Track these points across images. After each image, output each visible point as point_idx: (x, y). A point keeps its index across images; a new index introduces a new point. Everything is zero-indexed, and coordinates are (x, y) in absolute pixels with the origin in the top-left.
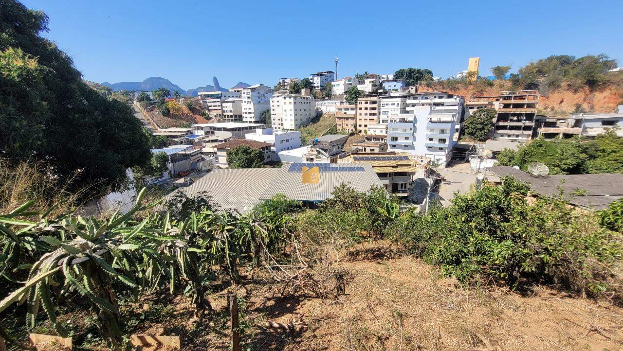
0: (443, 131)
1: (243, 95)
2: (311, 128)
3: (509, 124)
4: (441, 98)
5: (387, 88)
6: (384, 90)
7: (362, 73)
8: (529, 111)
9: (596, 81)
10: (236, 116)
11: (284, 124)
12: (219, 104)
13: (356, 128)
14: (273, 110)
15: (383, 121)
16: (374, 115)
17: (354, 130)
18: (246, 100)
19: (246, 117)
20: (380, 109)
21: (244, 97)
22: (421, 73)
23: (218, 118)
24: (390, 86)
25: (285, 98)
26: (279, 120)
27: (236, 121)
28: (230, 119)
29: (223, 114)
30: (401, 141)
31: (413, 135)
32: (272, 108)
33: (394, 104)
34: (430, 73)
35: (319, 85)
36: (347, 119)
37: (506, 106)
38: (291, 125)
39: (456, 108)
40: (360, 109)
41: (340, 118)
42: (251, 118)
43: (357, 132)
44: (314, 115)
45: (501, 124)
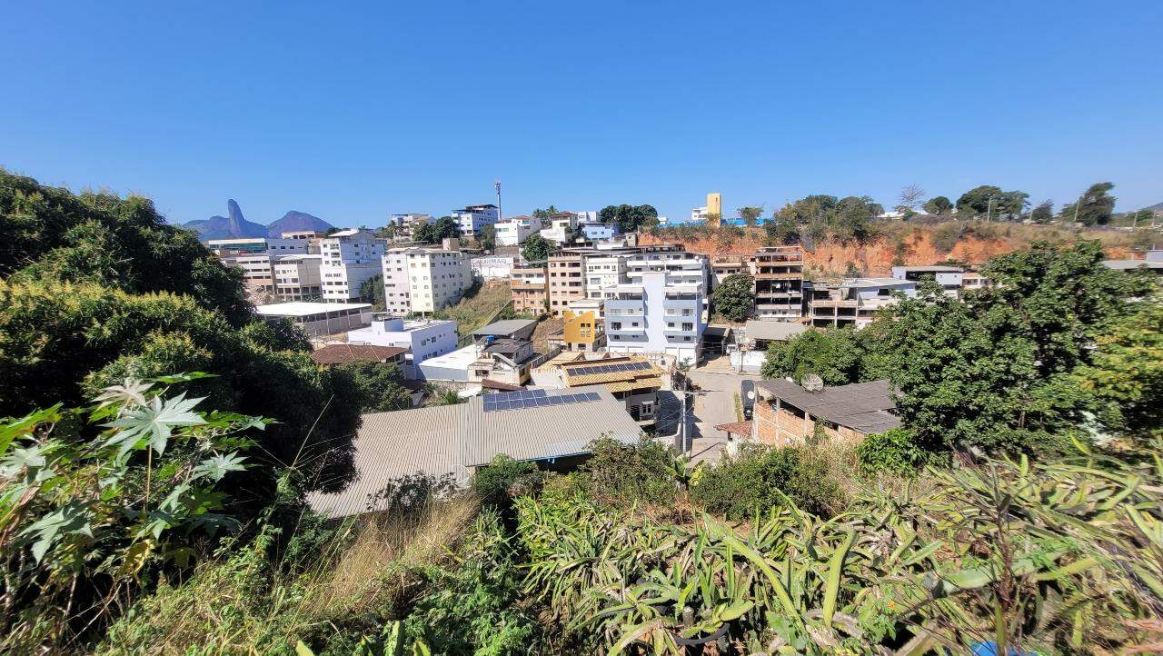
0: (686, 312)
1: (323, 250)
2: (465, 307)
3: (771, 295)
4: (676, 257)
5: (590, 236)
6: (586, 239)
7: (545, 207)
8: (794, 276)
9: (865, 231)
10: (305, 289)
11: (412, 303)
12: (268, 266)
13: (548, 308)
14: (389, 277)
15: (593, 295)
16: (577, 284)
17: (545, 311)
18: (329, 258)
19: (331, 292)
20: (585, 275)
21: (326, 254)
22: (640, 214)
23: (264, 294)
24: (596, 233)
25: (412, 256)
26: (402, 295)
27: (306, 299)
28: (293, 294)
29: (276, 286)
30: (626, 329)
31: (645, 319)
32: (386, 273)
33: (608, 267)
34: (653, 211)
35: (471, 228)
36: (532, 292)
37: (765, 270)
38: (428, 305)
39: (700, 273)
40: (554, 275)
41: (518, 291)
42: (341, 292)
43: (551, 313)
44: (468, 283)
45: (761, 296)
